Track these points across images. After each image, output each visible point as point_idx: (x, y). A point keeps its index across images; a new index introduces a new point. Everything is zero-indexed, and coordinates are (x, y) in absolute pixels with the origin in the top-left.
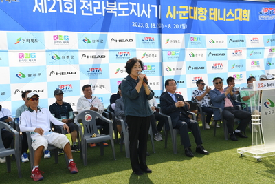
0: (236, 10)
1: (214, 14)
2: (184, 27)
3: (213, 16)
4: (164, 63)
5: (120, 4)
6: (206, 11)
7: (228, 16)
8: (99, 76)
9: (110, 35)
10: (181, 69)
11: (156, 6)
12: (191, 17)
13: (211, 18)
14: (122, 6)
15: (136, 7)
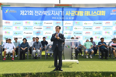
0: (98, 11)
1: (87, 13)
2: (73, 18)
3: (86, 14)
4: (64, 31)
5: (48, 11)
6: (83, 12)
7: (94, 14)
8: (40, 34)
9: (44, 21)
10: (71, 33)
11: (62, 12)
12: (76, 15)
13: (85, 15)
14: (49, 12)
15: (54, 12)
